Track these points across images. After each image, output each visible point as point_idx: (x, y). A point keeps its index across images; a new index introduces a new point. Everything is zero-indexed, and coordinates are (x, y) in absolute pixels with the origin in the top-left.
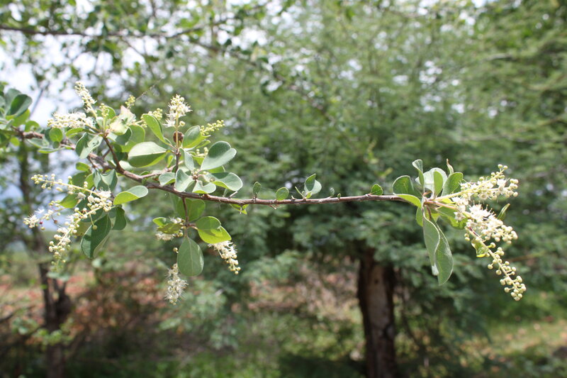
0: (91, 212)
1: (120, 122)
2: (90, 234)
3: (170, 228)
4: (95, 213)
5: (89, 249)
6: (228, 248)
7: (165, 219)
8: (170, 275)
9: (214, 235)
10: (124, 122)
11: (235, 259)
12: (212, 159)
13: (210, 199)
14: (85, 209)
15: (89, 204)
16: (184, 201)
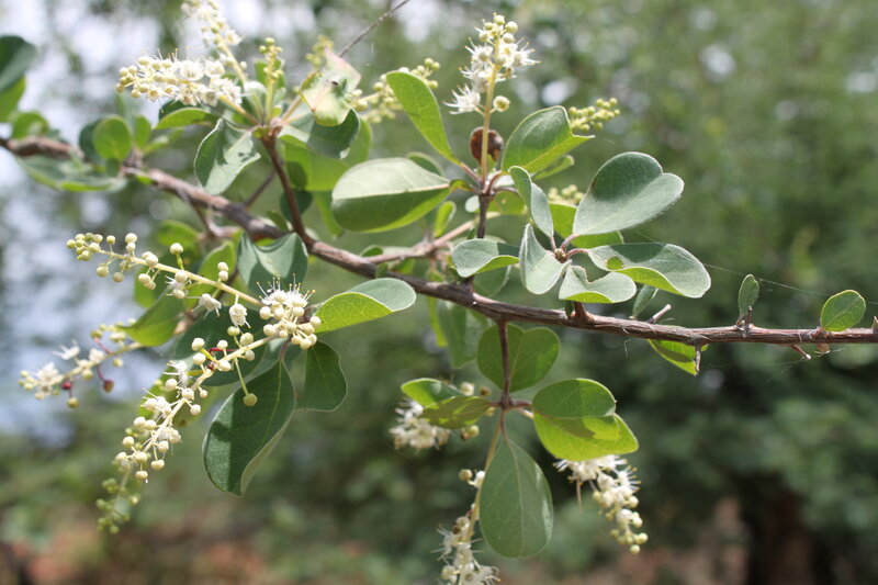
0: (237, 354)
1: (329, 88)
2: (227, 422)
3: (457, 412)
4: (250, 355)
5: (227, 465)
6: (614, 476)
7: (438, 384)
8: (448, 550)
9: (588, 435)
10: (338, 89)
11: (633, 510)
12: (605, 206)
13: (592, 324)
14: (223, 344)
15: (233, 330)
16: (502, 332)
